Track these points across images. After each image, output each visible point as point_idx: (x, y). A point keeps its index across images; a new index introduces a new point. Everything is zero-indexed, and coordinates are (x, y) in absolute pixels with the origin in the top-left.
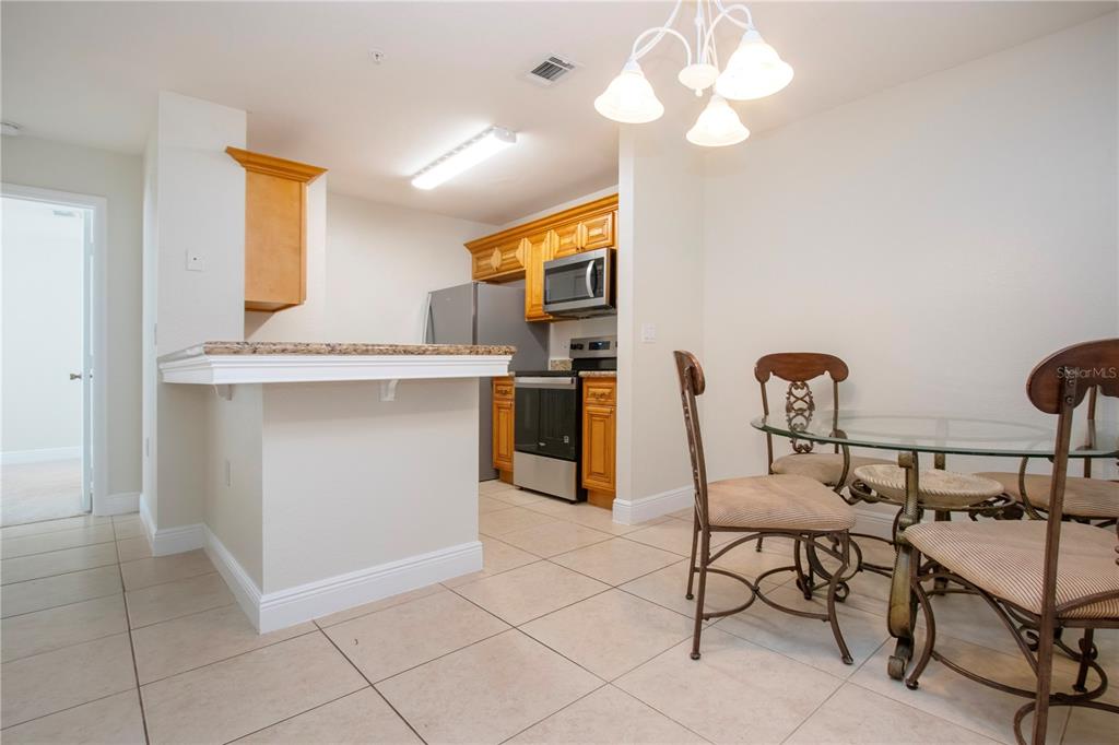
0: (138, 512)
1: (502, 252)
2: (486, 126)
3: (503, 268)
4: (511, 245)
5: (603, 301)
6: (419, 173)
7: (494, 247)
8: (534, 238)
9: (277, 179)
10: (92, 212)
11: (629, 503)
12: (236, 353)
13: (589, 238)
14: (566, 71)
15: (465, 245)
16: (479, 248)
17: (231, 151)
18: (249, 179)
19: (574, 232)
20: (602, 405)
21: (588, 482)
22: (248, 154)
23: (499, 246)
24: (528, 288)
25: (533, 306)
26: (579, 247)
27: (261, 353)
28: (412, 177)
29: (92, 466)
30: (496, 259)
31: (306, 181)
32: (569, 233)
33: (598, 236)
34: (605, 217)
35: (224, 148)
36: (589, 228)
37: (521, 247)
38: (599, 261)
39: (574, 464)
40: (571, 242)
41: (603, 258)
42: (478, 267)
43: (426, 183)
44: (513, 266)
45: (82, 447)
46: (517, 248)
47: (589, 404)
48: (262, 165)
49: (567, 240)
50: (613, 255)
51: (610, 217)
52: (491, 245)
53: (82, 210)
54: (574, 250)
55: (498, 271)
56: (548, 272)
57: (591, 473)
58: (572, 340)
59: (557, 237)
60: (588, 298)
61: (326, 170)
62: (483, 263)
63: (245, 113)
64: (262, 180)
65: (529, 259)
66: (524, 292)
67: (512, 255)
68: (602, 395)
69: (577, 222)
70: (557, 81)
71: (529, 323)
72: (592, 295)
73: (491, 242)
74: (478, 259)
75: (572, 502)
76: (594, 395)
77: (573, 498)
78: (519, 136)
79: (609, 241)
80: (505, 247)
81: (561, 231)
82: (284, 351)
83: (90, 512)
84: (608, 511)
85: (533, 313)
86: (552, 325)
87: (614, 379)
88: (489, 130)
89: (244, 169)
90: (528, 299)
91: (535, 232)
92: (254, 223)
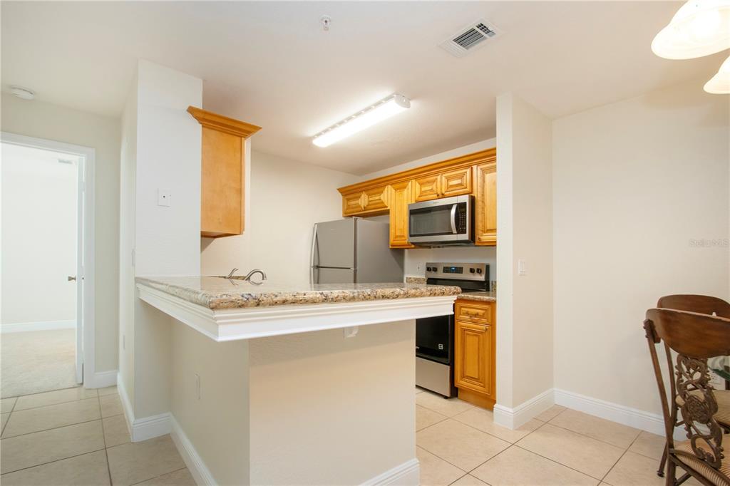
0: (116, 386)
1: (369, 195)
2: (387, 93)
3: (370, 207)
4: (376, 191)
5: (466, 237)
6: (319, 135)
7: (362, 191)
8: (397, 186)
9: (225, 135)
10: (84, 159)
11: (511, 410)
12: (241, 306)
13: (449, 187)
14: (485, 38)
15: (338, 189)
16: (348, 193)
17: (192, 110)
18: (204, 133)
19: (434, 181)
20: (476, 322)
21: (460, 382)
22: (205, 113)
23: (366, 191)
24: (392, 222)
25: (396, 237)
26: (439, 193)
27: (264, 305)
28: (313, 137)
29: (83, 348)
30: (363, 201)
31: (245, 137)
32: (428, 182)
33: (457, 185)
34: (464, 171)
35: (187, 108)
36: (448, 179)
37: (385, 192)
38: (461, 206)
39: (449, 367)
40: (432, 190)
41: (465, 203)
42: (349, 207)
43: (322, 143)
44: (379, 205)
45: (76, 320)
46: (382, 192)
47: (461, 320)
48: (214, 122)
49: (427, 188)
50: (473, 200)
51: (468, 171)
52: (359, 190)
53: (78, 157)
54: (436, 195)
55: (365, 209)
56: (413, 212)
57: (463, 376)
58: (427, 264)
59: (418, 185)
60: (452, 233)
61: (260, 128)
62: (352, 203)
63: (201, 81)
64: (214, 134)
65: (393, 202)
66: (388, 226)
67: (377, 198)
68: (477, 315)
69: (437, 174)
70: (470, 49)
71: (393, 249)
72: (455, 231)
73: (360, 188)
74: (348, 200)
75: (446, 398)
76: (467, 314)
77: (448, 395)
78: (412, 103)
79: (468, 190)
80: (371, 192)
81: (422, 180)
82: (284, 302)
83: (82, 384)
84: (488, 412)
85: (396, 242)
86: (406, 251)
87: (492, 304)
88: (388, 99)
89: (201, 125)
90: (392, 231)
91: (398, 181)
92: (208, 170)
